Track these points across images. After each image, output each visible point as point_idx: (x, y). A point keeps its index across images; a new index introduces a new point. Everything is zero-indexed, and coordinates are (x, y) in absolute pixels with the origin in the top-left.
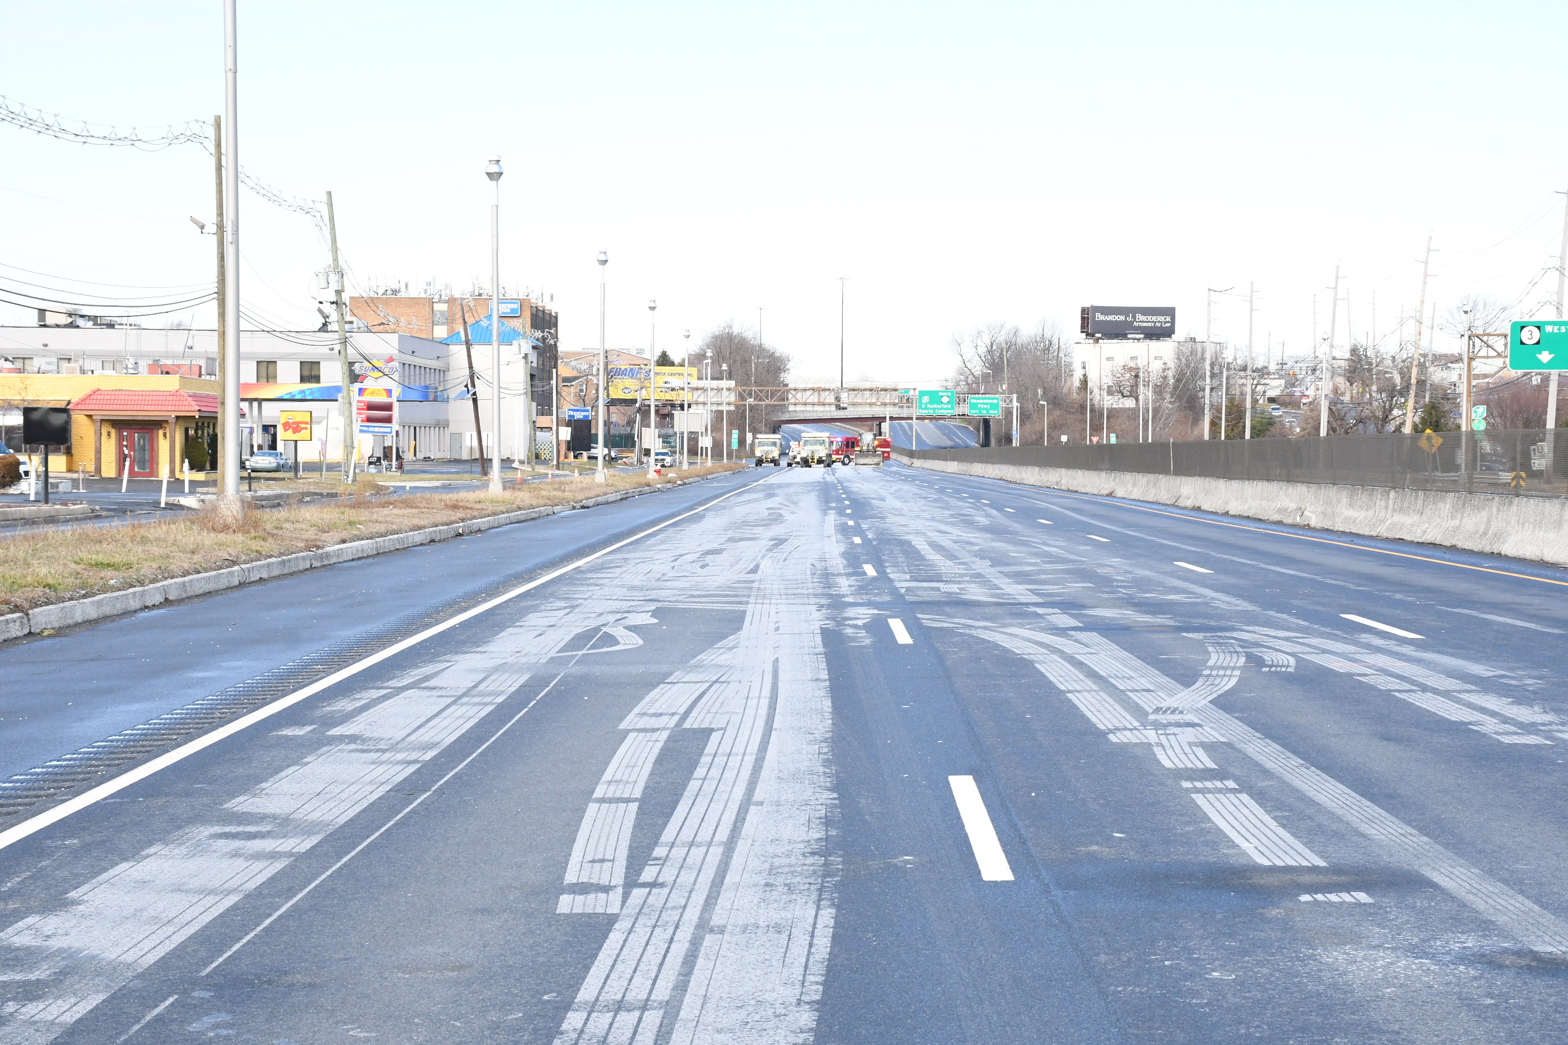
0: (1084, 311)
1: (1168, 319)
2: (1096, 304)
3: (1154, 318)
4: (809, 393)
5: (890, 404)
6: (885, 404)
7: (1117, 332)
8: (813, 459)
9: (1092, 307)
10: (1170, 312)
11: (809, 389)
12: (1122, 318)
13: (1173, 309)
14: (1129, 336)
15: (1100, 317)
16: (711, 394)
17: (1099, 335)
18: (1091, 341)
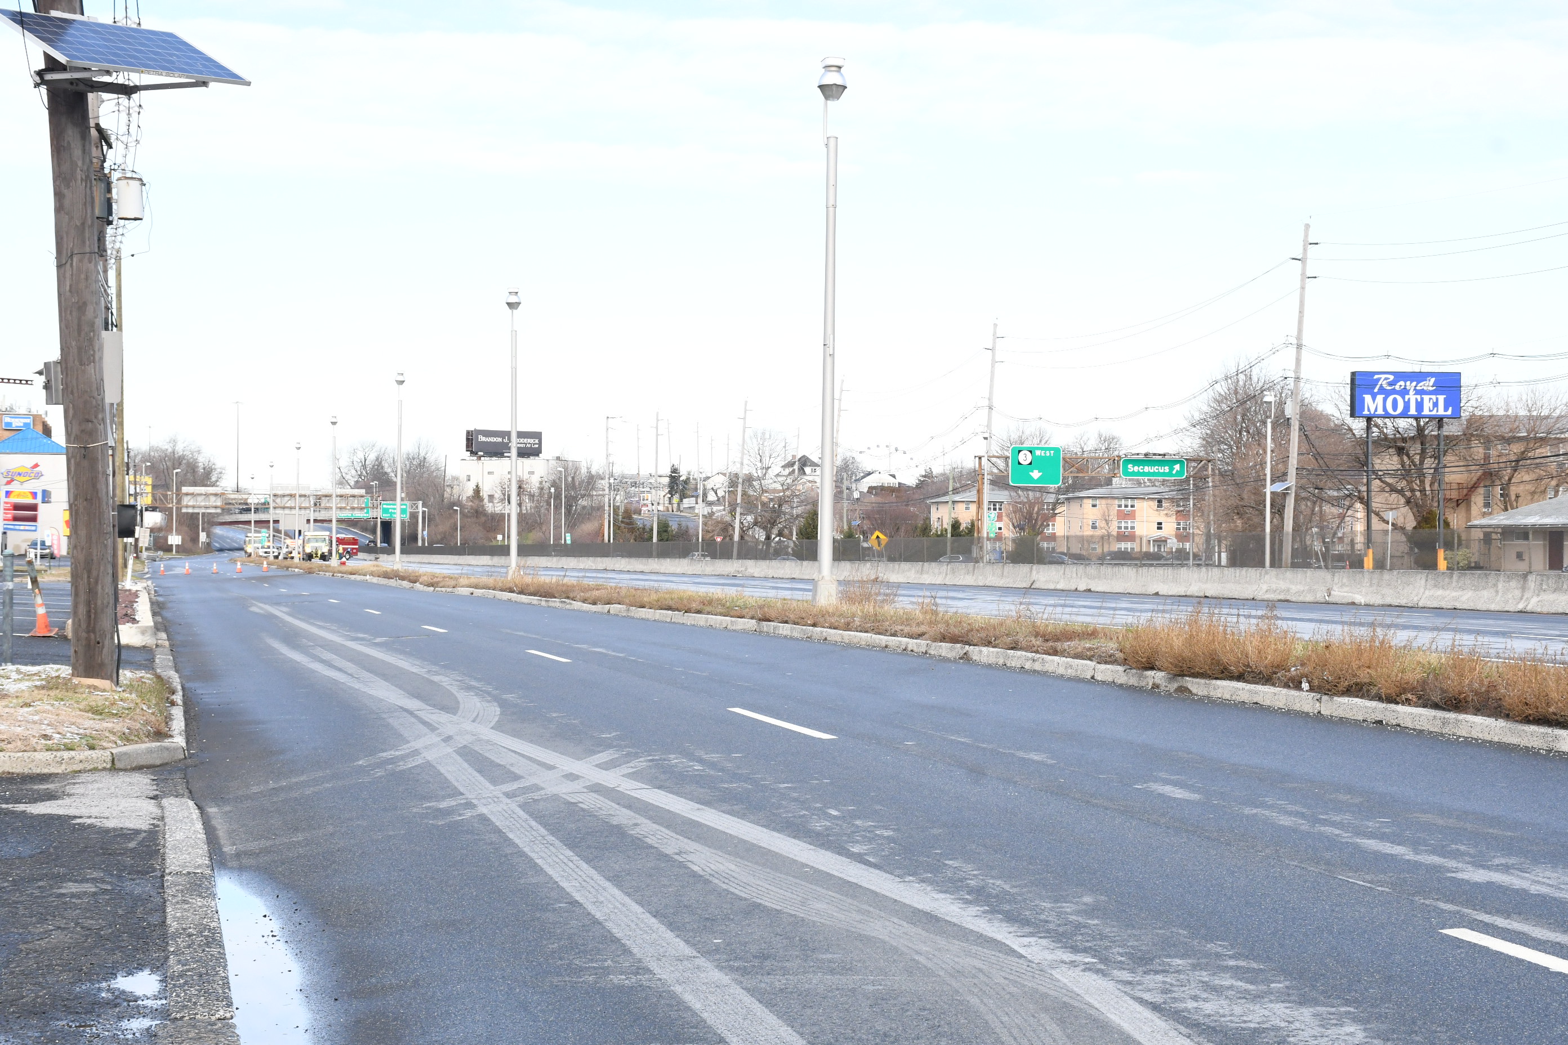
0: (468, 433)
1: (537, 441)
2: (478, 428)
3: (525, 440)
4: (286, 499)
5: (357, 508)
6: (353, 508)
7: (497, 451)
8: (316, 554)
9: (475, 430)
10: (538, 435)
11: (288, 495)
12: (500, 440)
13: (540, 433)
14: (505, 454)
15: (482, 438)
16: (213, 498)
17: (482, 453)
18: (475, 458)
